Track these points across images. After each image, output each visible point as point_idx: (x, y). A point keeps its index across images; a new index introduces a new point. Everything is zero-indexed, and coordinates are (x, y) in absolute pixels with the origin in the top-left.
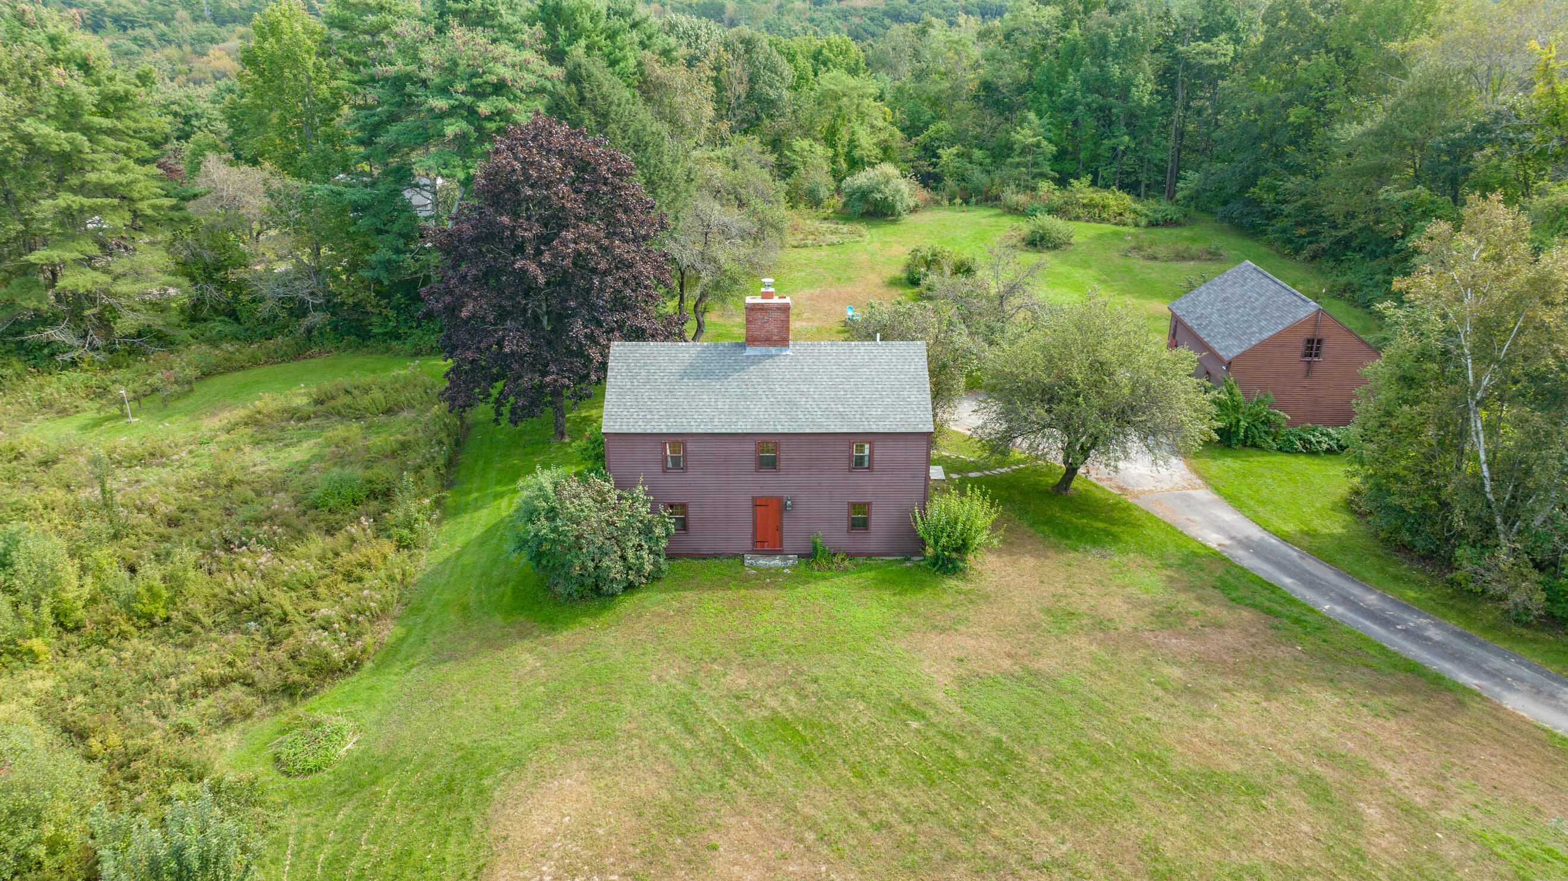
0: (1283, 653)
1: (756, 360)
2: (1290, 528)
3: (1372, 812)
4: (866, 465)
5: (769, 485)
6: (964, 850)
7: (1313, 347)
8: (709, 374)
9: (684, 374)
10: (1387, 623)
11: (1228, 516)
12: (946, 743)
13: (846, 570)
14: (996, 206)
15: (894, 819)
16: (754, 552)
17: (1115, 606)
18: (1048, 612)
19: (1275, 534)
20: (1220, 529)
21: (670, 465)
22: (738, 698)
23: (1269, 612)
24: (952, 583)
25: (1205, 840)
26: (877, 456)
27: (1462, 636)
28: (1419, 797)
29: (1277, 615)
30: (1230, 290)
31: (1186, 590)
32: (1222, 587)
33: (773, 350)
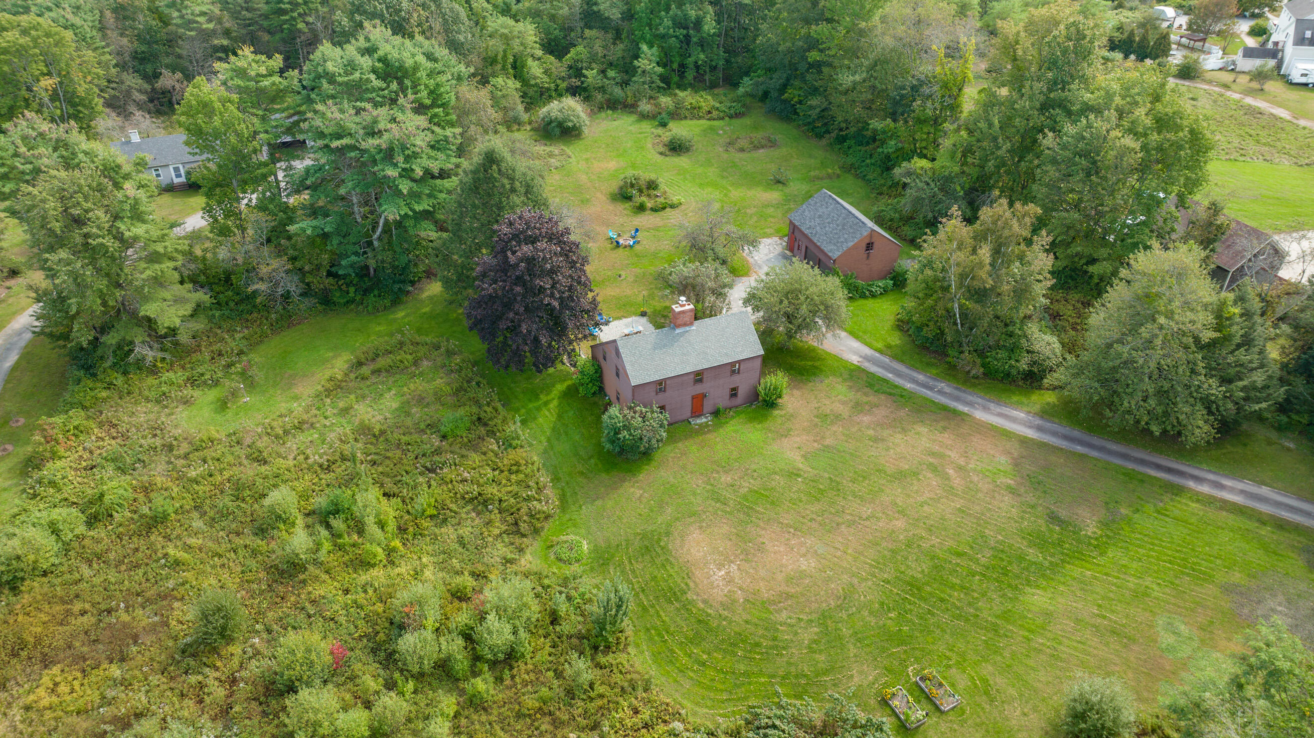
0: (901, 413)
1: (681, 335)
2: (880, 345)
3: (951, 472)
4: (737, 372)
5: (699, 389)
6: (841, 520)
7: (869, 246)
8: (665, 346)
9: (655, 349)
10: (931, 389)
11: (855, 344)
12: (814, 484)
13: (733, 417)
14: (632, 112)
15: (814, 516)
16: (694, 417)
17: (839, 408)
18: (817, 417)
19: (876, 350)
20: (856, 353)
21: (658, 391)
22: (732, 486)
23: (890, 394)
24: (776, 412)
25: (909, 496)
26: (742, 368)
27: (956, 388)
28: (962, 462)
29: (894, 395)
30: (821, 210)
31: (857, 391)
32: (870, 385)
33: (687, 328)
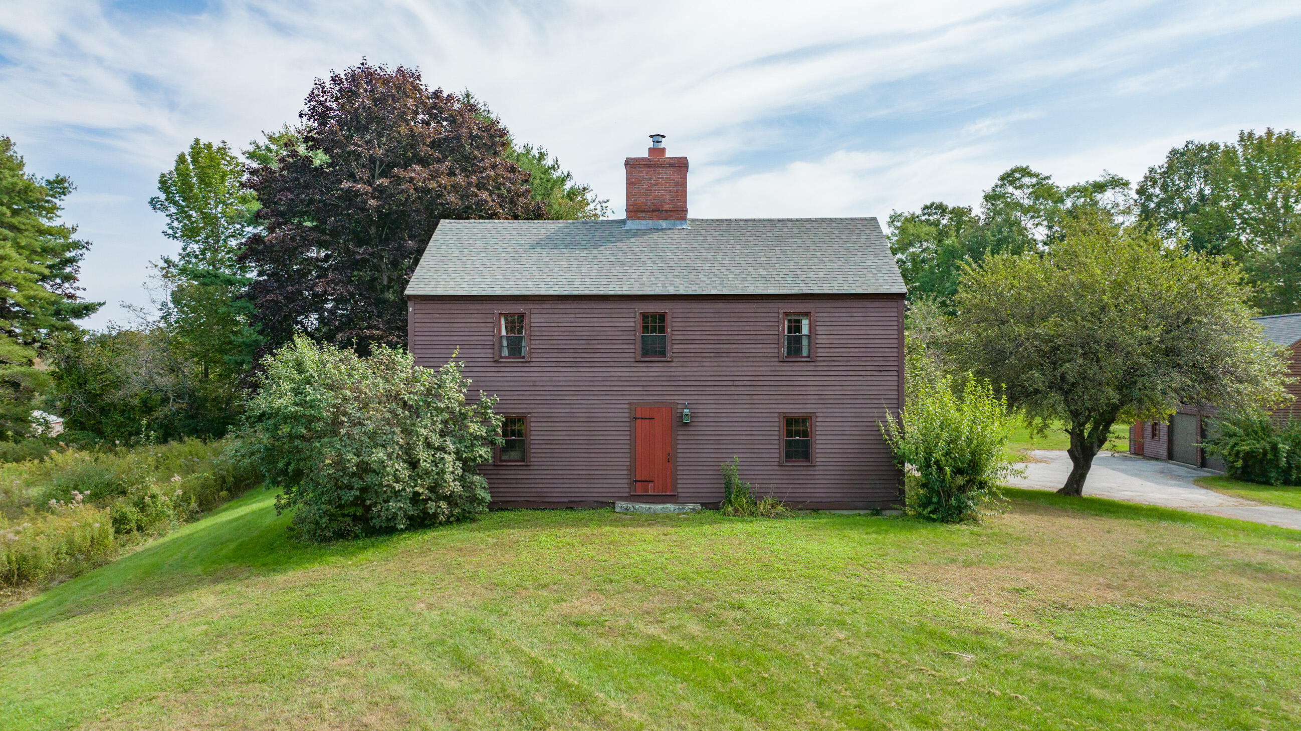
1: (639, 234)
4: (805, 352)
5: (656, 384)
8: (572, 245)
9: (537, 245)
16: (633, 498)
21: (505, 353)
22: (577, 625)
26: (822, 337)
33: (664, 224)
